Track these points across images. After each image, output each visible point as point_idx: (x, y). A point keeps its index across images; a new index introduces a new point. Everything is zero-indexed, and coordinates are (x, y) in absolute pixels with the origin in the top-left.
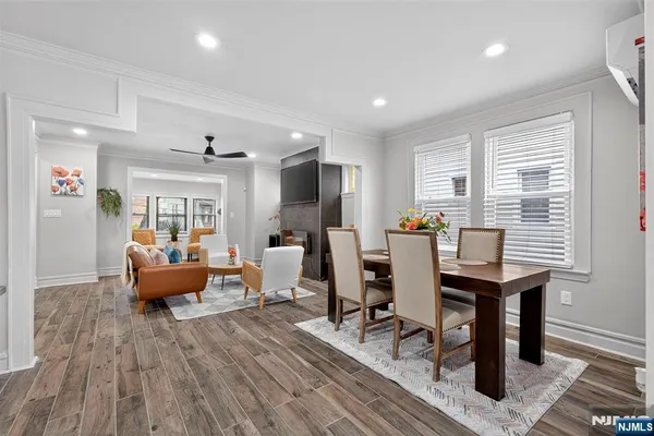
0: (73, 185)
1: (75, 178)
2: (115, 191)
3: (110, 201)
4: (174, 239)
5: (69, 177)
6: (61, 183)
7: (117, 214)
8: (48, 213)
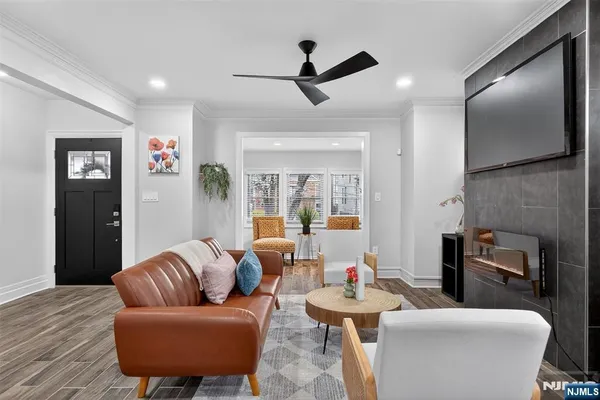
0: (168, 160)
1: (170, 151)
2: (221, 167)
3: (214, 180)
4: (306, 231)
5: (164, 150)
6: (156, 158)
7: (225, 196)
8: (146, 196)
